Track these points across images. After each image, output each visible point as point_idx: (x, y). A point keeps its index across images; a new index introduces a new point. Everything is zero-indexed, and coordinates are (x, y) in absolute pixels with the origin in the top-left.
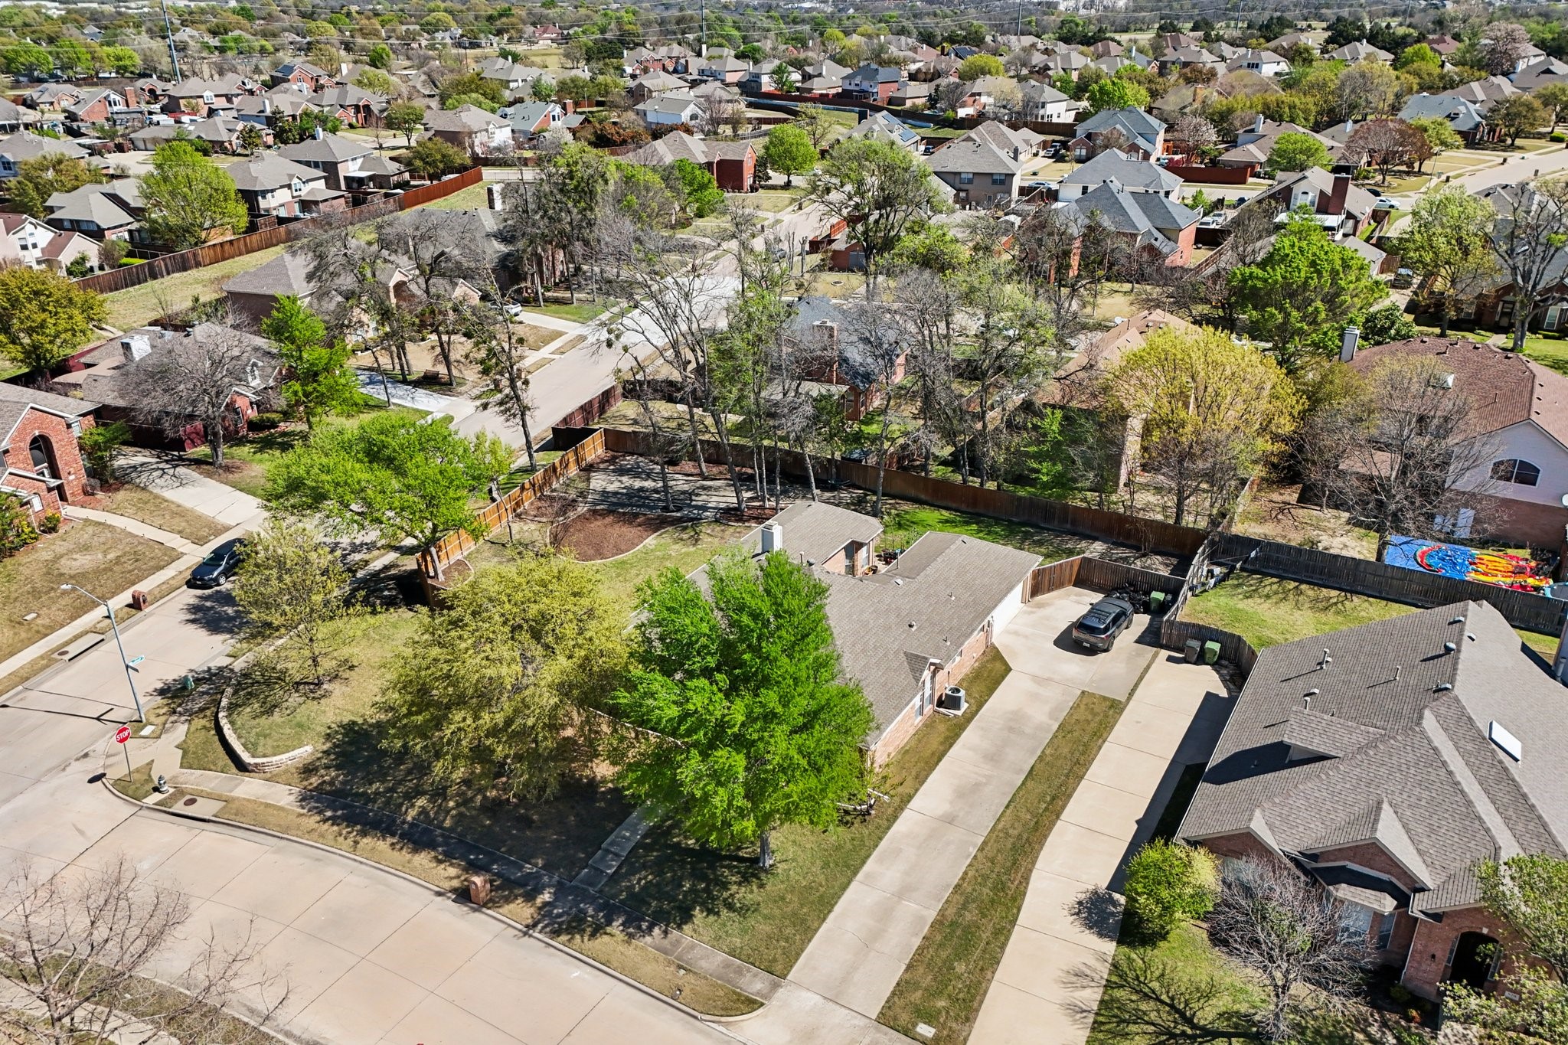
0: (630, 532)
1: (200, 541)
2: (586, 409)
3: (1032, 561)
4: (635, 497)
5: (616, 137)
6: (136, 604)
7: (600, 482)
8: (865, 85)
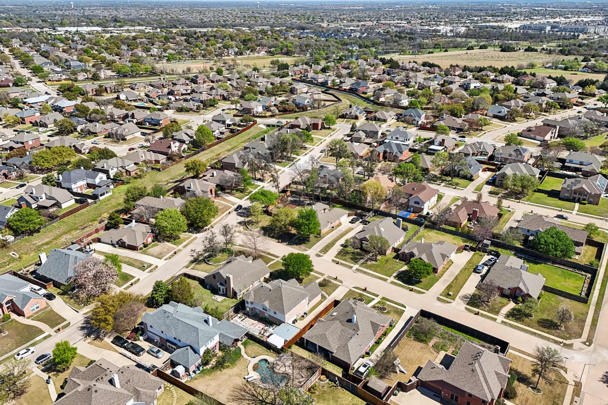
0: (294, 206)
1: (233, 205)
2: (287, 186)
3: (348, 212)
4: (295, 201)
5: (288, 110)
6: (229, 213)
7: (290, 198)
8: (357, 87)
